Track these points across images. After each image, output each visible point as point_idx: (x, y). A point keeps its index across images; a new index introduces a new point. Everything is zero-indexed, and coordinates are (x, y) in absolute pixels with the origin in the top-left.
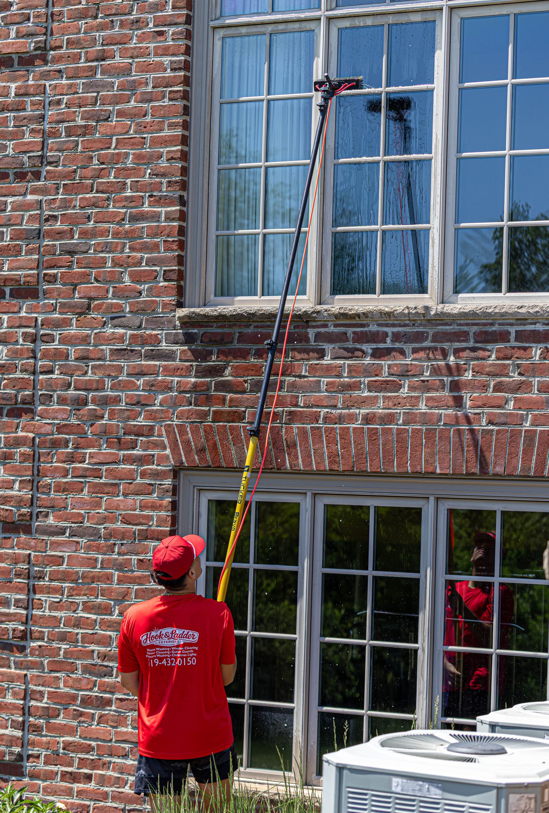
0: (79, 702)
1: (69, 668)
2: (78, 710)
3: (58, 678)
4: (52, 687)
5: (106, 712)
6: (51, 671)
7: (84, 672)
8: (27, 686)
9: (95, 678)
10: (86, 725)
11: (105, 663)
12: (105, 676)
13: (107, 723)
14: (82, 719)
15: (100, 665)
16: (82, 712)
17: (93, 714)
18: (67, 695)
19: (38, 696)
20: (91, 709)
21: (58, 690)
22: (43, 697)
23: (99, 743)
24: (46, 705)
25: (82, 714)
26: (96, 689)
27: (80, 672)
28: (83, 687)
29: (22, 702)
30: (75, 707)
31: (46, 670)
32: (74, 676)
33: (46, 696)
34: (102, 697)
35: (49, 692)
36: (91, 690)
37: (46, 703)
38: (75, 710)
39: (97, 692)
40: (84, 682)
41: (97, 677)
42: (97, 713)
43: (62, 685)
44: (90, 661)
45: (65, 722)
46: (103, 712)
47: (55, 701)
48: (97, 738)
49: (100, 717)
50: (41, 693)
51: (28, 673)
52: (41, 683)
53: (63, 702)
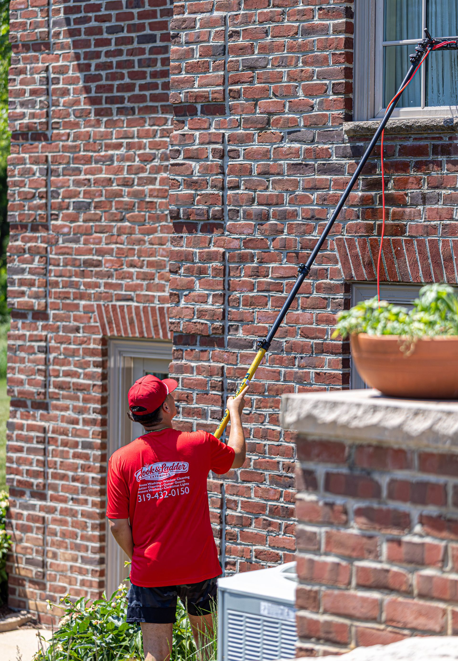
0: (267, 512)
1: (258, 478)
2: (267, 520)
3: (249, 488)
4: (245, 497)
5: (291, 522)
6: (244, 481)
7: (271, 483)
8: (223, 496)
9: (281, 489)
10: (274, 535)
11: (289, 475)
12: (290, 487)
13: (292, 533)
14: (271, 528)
15: (285, 476)
16: (270, 521)
17: (280, 524)
18: (257, 505)
19: (233, 505)
20: (278, 519)
21: (249, 500)
22: (237, 506)
23: (286, 552)
24: (240, 515)
25: (270, 524)
26: (282, 499)
27: (268, 483)
28: (271, 498)
29: (219, 511)
30: (264, 517)
31: (239, 480)
32: (263, 486)
33: (240, 505)
34: (287, 507)
35: (242, 502)
36: (277, 500)
37: (240, 512)
38: (265, 520)
39: (283, 503)
40: (272, 492)
41: (282, 488)
42: (284, 523)
43: (253, 495)
44: (276, 473)
45: (256, 532)
46: (289, 522)
47: (248, 510)
48: (284, 548)
49: (287, 526)
50: (235, 502)
51: (224, 483)
52: (235, 493)
53: (254, 512)
